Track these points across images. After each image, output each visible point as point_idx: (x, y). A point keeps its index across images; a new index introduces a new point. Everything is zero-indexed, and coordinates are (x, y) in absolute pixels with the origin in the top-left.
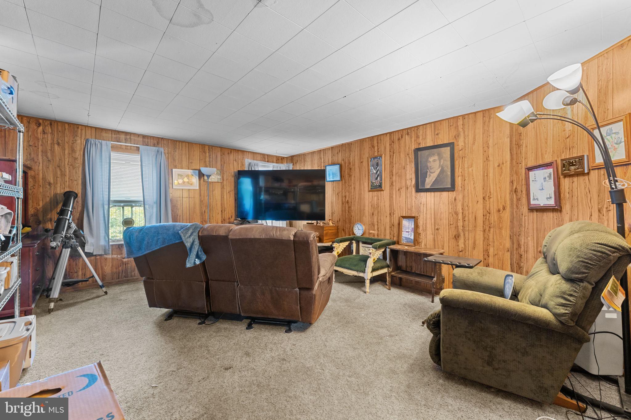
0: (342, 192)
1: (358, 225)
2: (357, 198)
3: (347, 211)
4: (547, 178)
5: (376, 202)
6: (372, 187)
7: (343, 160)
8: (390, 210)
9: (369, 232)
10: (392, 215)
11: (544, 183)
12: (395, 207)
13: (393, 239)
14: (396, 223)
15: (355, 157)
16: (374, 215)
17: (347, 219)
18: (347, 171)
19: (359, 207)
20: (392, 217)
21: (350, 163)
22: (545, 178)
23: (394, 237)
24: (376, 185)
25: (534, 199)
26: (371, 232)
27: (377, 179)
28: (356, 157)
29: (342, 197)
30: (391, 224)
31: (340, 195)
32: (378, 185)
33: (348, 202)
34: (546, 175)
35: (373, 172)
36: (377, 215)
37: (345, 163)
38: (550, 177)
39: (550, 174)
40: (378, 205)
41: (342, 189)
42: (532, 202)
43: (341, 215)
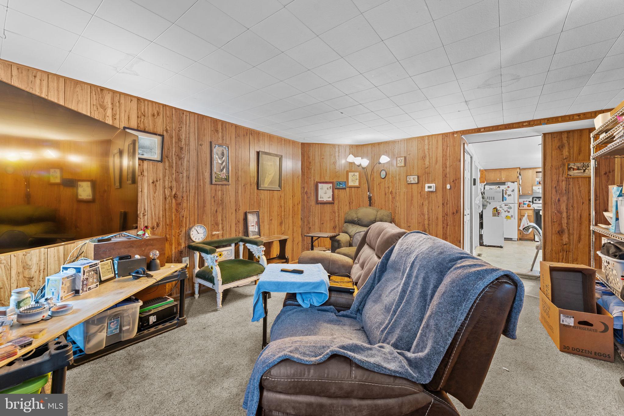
0: (164, 181)
1: (196, 228)
2: (193, 191)
3: (174, 210)
4: (329, 189)
5: (220, 197)
6: (216, 180)
7: (167, 131)
8: (236, 205)
9: (211, 235)
10: (238, 211)
11: (327, 191)
12: (240, 203)
13: (239, 236)
14: (241, 217)
15: (189, 133)
16: (218, 213)
17: (174, 222)
18: (174, 150)
19: (196, 203)
20: (238, 213)
21: (179, 140)
22: (328, 188)
23: (239, 233)
24: (222, 178)
25: (320, 198)
26: (214, 233)
27: (222, 170)
28: (192, 135)
29: (164, 188)
30: (237, 221)
31: (160, 185)
32: (223, 177)
33: (175, 196)
34: (329, 187)
35: (218, 161)
36: (221, 212)
37: (171, 137)
38: (330, 188)
39: (331, 187)
40: (222, 200)
41: (164, 176)
42: (319, 199)
43: (161, 216)
